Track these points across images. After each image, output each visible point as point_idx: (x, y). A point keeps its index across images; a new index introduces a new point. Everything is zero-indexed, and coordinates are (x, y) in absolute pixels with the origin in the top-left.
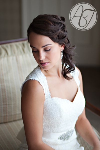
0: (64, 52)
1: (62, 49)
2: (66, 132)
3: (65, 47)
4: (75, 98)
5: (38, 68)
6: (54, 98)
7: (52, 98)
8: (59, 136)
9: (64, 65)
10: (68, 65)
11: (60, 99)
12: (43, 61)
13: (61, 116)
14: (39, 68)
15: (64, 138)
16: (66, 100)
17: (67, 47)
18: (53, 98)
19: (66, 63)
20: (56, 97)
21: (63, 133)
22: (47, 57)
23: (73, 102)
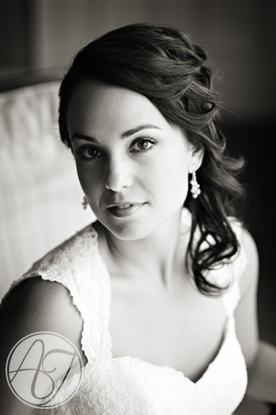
4: (211, 366)
5: (90, 234)
7: (115, 359)
10: (210, 238)
11: (149, 364)
12: (121, 197)
14: (93, 236)
16: (172, 370)
18: (121, 359)
19: (204, 230)
20: (132, 356)
23: (199, 382)
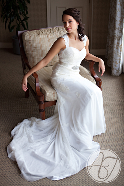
0: (79, 26)
1: (78, 24)
2: (75, 66)
3: (79, 24)
6: (71, 47)
8: (72, 67)
9: (79, 34)
13: (73, 56)
15: (74, 68)
17: (80, 24)
21: (74, 66)
22: (70, 26)
